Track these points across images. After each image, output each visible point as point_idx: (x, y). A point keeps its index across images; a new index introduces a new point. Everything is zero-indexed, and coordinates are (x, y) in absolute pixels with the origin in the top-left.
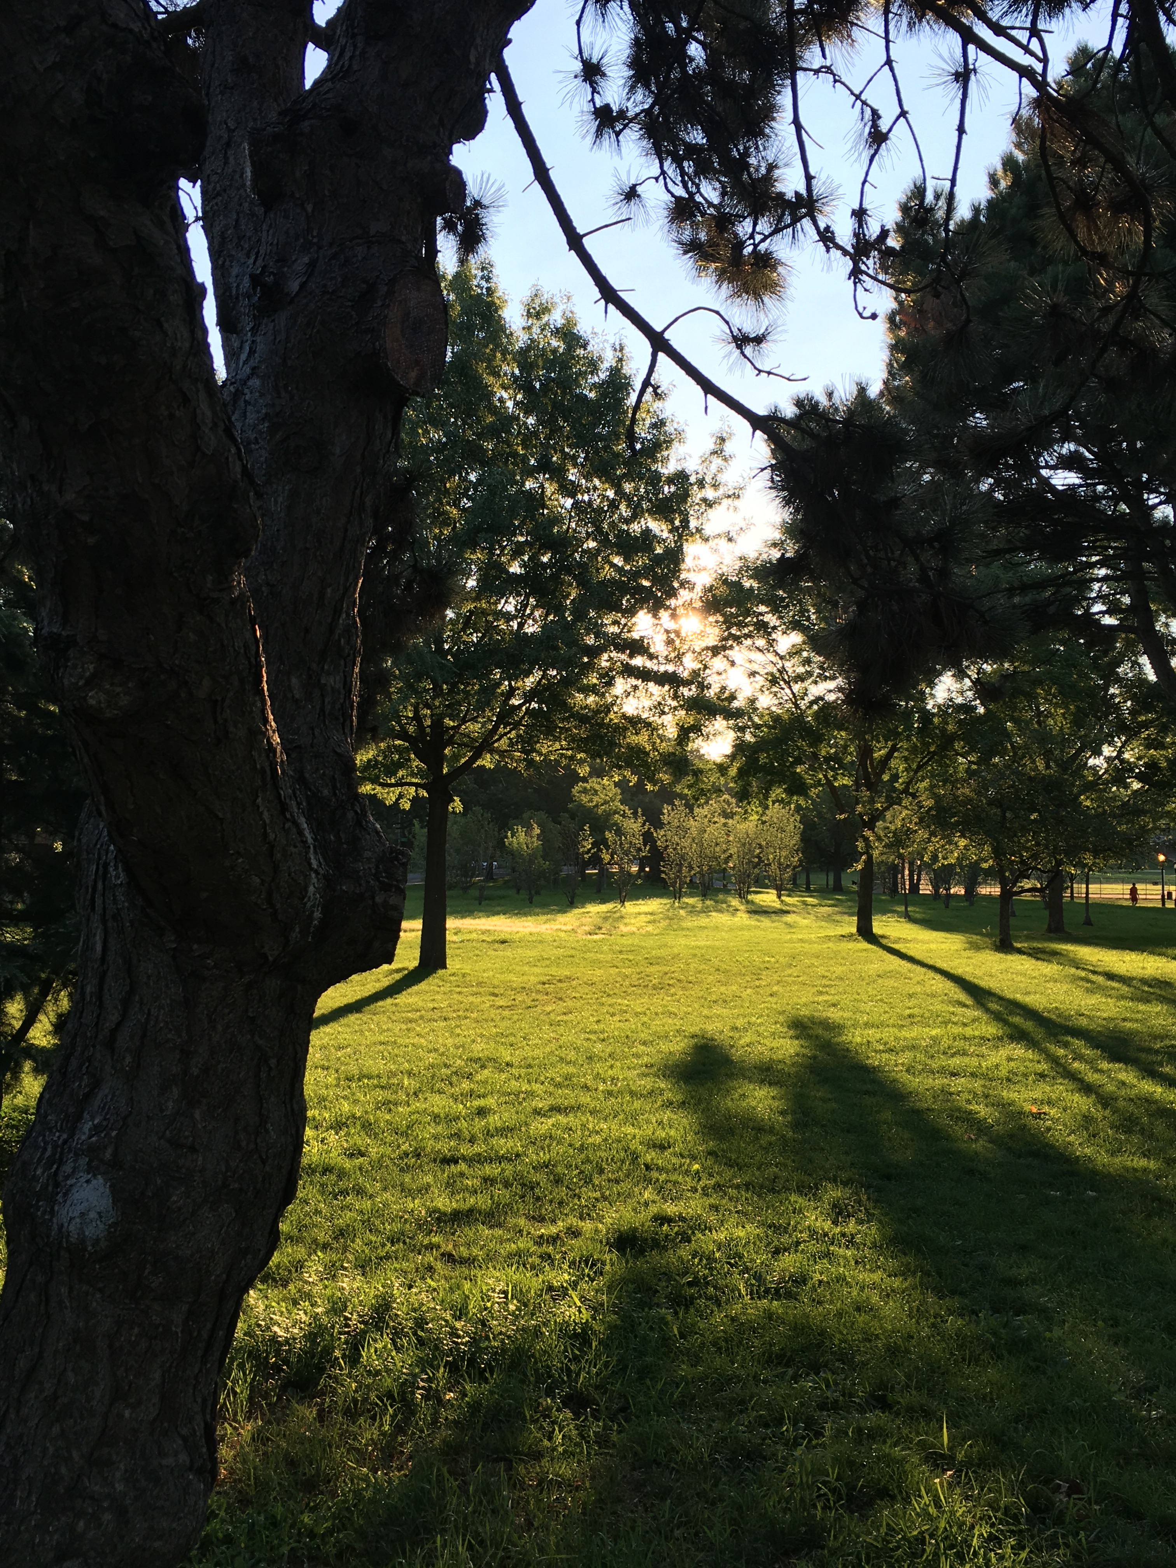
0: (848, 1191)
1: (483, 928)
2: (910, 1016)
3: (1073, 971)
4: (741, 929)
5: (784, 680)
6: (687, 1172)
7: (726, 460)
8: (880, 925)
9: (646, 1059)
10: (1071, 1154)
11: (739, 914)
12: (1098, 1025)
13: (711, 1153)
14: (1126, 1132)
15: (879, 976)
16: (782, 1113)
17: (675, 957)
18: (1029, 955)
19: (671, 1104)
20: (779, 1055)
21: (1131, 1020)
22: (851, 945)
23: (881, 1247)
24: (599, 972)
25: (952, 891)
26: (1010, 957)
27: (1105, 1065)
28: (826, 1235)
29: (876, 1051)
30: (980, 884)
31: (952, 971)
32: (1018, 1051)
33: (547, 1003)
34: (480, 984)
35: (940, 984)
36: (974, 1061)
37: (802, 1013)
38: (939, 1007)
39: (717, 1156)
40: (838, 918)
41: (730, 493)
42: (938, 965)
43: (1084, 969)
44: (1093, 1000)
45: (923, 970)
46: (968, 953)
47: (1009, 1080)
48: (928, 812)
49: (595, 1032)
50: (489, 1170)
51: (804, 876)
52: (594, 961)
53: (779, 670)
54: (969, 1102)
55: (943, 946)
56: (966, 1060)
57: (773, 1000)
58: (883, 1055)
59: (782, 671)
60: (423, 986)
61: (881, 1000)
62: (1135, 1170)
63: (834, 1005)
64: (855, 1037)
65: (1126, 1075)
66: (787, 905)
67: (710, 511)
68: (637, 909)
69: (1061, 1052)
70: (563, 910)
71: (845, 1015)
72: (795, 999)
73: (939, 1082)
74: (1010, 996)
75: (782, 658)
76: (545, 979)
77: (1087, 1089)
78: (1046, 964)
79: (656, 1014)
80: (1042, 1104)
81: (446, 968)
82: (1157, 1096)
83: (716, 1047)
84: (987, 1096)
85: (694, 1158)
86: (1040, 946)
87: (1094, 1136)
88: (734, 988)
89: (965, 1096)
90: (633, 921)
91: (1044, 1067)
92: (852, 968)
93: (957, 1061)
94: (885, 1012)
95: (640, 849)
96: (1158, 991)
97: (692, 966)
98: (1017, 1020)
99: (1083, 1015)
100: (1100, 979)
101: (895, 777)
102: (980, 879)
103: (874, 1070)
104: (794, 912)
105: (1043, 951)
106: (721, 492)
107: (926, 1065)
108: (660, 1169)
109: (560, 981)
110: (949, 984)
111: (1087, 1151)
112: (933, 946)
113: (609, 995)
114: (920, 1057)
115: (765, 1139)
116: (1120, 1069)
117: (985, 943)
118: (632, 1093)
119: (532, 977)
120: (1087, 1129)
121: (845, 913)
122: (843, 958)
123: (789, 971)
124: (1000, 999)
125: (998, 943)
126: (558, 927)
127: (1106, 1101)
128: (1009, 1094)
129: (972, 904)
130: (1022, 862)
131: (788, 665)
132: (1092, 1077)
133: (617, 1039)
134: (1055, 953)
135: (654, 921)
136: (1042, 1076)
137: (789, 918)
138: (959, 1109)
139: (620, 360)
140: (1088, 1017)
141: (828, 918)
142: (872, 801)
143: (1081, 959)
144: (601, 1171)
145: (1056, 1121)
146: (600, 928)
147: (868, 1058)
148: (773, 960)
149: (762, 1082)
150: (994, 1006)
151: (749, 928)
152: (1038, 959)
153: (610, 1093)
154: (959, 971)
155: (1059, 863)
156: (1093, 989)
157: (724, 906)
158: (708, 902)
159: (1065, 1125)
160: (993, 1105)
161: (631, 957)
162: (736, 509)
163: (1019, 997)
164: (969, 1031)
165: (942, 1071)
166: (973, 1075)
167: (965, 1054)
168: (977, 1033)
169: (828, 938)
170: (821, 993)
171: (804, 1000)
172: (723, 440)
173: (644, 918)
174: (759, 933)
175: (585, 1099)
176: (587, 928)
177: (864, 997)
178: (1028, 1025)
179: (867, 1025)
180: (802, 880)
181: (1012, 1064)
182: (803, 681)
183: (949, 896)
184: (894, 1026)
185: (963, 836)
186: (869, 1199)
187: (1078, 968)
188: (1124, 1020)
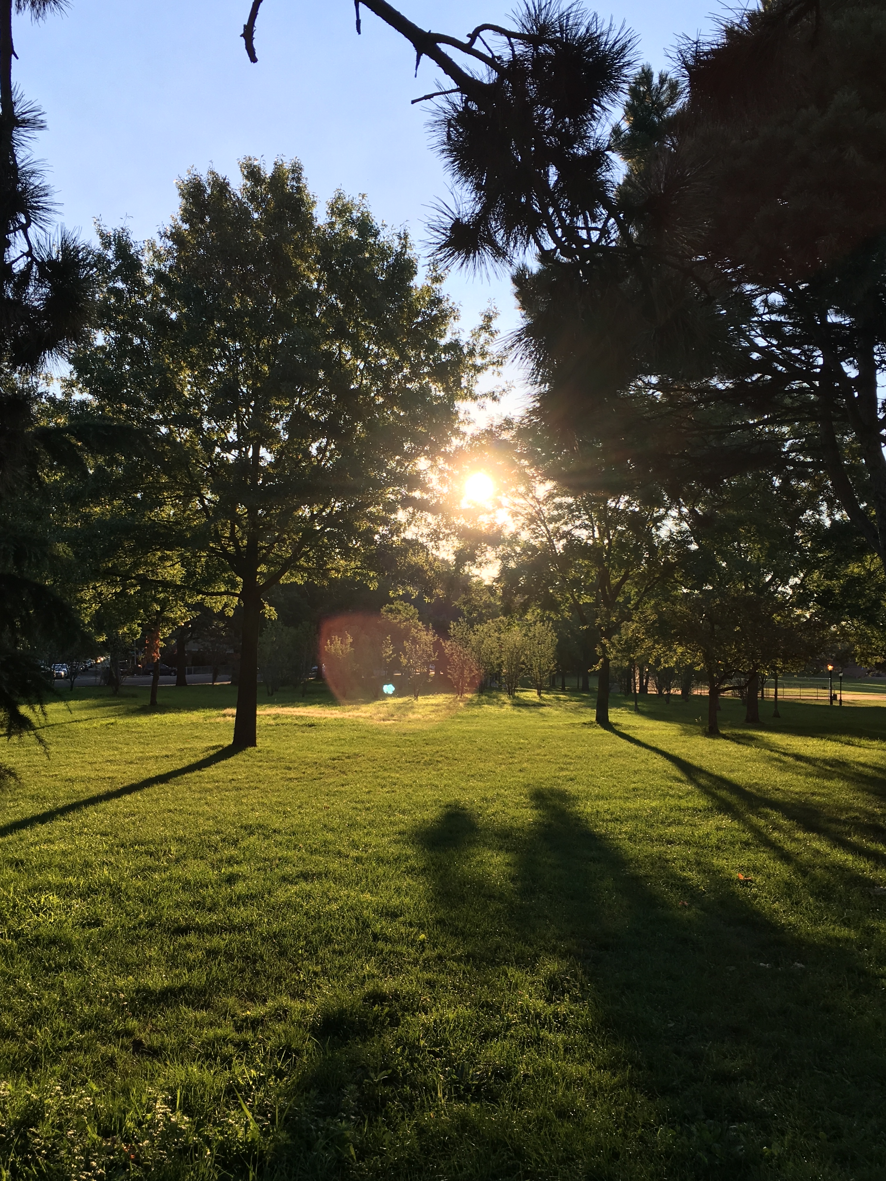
0: (565, 964)
1: (298, 714)
2: (634, 789)
3: (768, 753)
4: (505, 717)
5: (540, 520)
6: (412, 943)
7: (492, 334)
8: (615, 715)
9: (402, 827)
10: (777, 922)
11: (506, 706)
12: (792, 799)
13: (440, 922)
14: (825, 901)
15: (611, 756)
16: (513, 879)
17: (447, 739)
18: (733, 740)
19: (413, 870)
20: (518, 824)
21: (819, 794)
22: (590, 731)
23: (593, 1030)
24: (383, 750)
25: (672, 691)
26: (716, 741)
27: (800, 835)
28: (538, 1016)
29: (603, 821)
30: (693, 686)
31: (670, 753)
32: (726, 822)
33: (329, 776)
34: (280, 759)
35: (660, 763)
36: (688, 831)
37: (544, 786)
38: (659, 782)
39: (445, 925)
40: (583, 710)
41: (495, 360)
42: (659, 747)
43: (777, 752)
44: (787, 777)
45: (647, 751)
46: (683, 738)
47: (718, 848)
48: (652, 624)
49: (363, 802)
50: (217, 941)
51: (560, 680)
52: (381, 742)
53: (536, 512)
54: (683, 869)
55: (664, 732)
56: (680, 829)
57: (521, 775)
58: (609, 823)
59: (540, 512)
60: (231, 761)
61: (611, 776)
62: (838, 940)
63: (572, 780)
64: (586, 808)
65: (820, 845)
66: (545, 700)
67: (478, 375)
68: (426, 702)
69: (762, 822)
70: (367, 702)
71: (580, 788)
72: (540, 775)
73: (656, 849)
74: (717, 773)
75: (539, 503)
76: (335, 755)
77: (785, 857)
78: (746, 747)
79: (421, 786)
80: (748, 871)
81: (255, 746)
82: (850, 864)
83: (464, 815)
84: (699, 863)
85: (422, 927)
86: (741, 732)
87: (797, 904)
88: (490, 764)
89: (680, 863)
90: (420, 710)
91: (747, 836)
92: (590, 749)
93: (673, 830)
94: (614, 786)
95: (430, 656)
96: (839, 770)
97: (459, 747)
98: (723, 793)
99: (778, 789)
100: (790, 760)
101: (628, 600)
102: (693, 683)
103: (602, 837)
104: (549, 705)
105: (744, 737)
106: (488, 359)
107: (646, 833)
108: (387, 939)
109: (348, 757)
110: (668, 763)
111: (792, 919)
112: (656, 732)
113: (385, 770)
114: (642, 826)
115: (493, 906)
116: (814, 838)
117: (697, 730)
118: (380, 860)
119: (326, 753)
120: (790, 896)
121: (589, 707)
122: (583, 741)
123: (539, 751)
124: (709, 775)
125: (707, 730)
126: (360, 714)
127: (803, 870)
128: (718, 862)
129: (687, 701)
130: (727, 665)
131: (544, 508)
132: (789, 846)
133: (379, 808)
134: (752, 738)
135: (437, 711)
136: (747, 844)
137: (543, 710)
138: (674, 876)
139: (404, 246)
140: (783, 791)
141: (575, 710)
142: (608, 615)
143: (774, 744)
144: (329, 941)
145: (761, 888)
146: (392, 716)
147: (596, 826)
148: (526, 741)
149: (501, 848)
150: (703, 781)
151: (512, 717)
152: (739, 743)
153: (358, 860)
154: (676, 752)
155: (757, 667)
156: (785, 768)
157: (495, 700)
158: (483, 697)
159: (770, 893)
160: (704, 872)
161: (412, 739)
162: (499, 373)
163: (725, 774)
164: (683, 803)
165: (660, 839)
166: (687, 843)
167: (680, 823)
168: (690, 805)
169: (573, 725)
170: (562, 769)
171: (547, 774)
172: (489, 318)
173: (430, 708)
174: (518, 720)
175: (335, 865)
176: (382, 716)
177: (598, 773)
178: (733, 799)
179: (598, 797)
180: (558, 682)
181: (721, 833)
182: (556, 521)
183: (669, 695)
184: (620, 798)
185: (680, 644)
186: (584, 973)
187: (772, 751)
188: (813, 794)
